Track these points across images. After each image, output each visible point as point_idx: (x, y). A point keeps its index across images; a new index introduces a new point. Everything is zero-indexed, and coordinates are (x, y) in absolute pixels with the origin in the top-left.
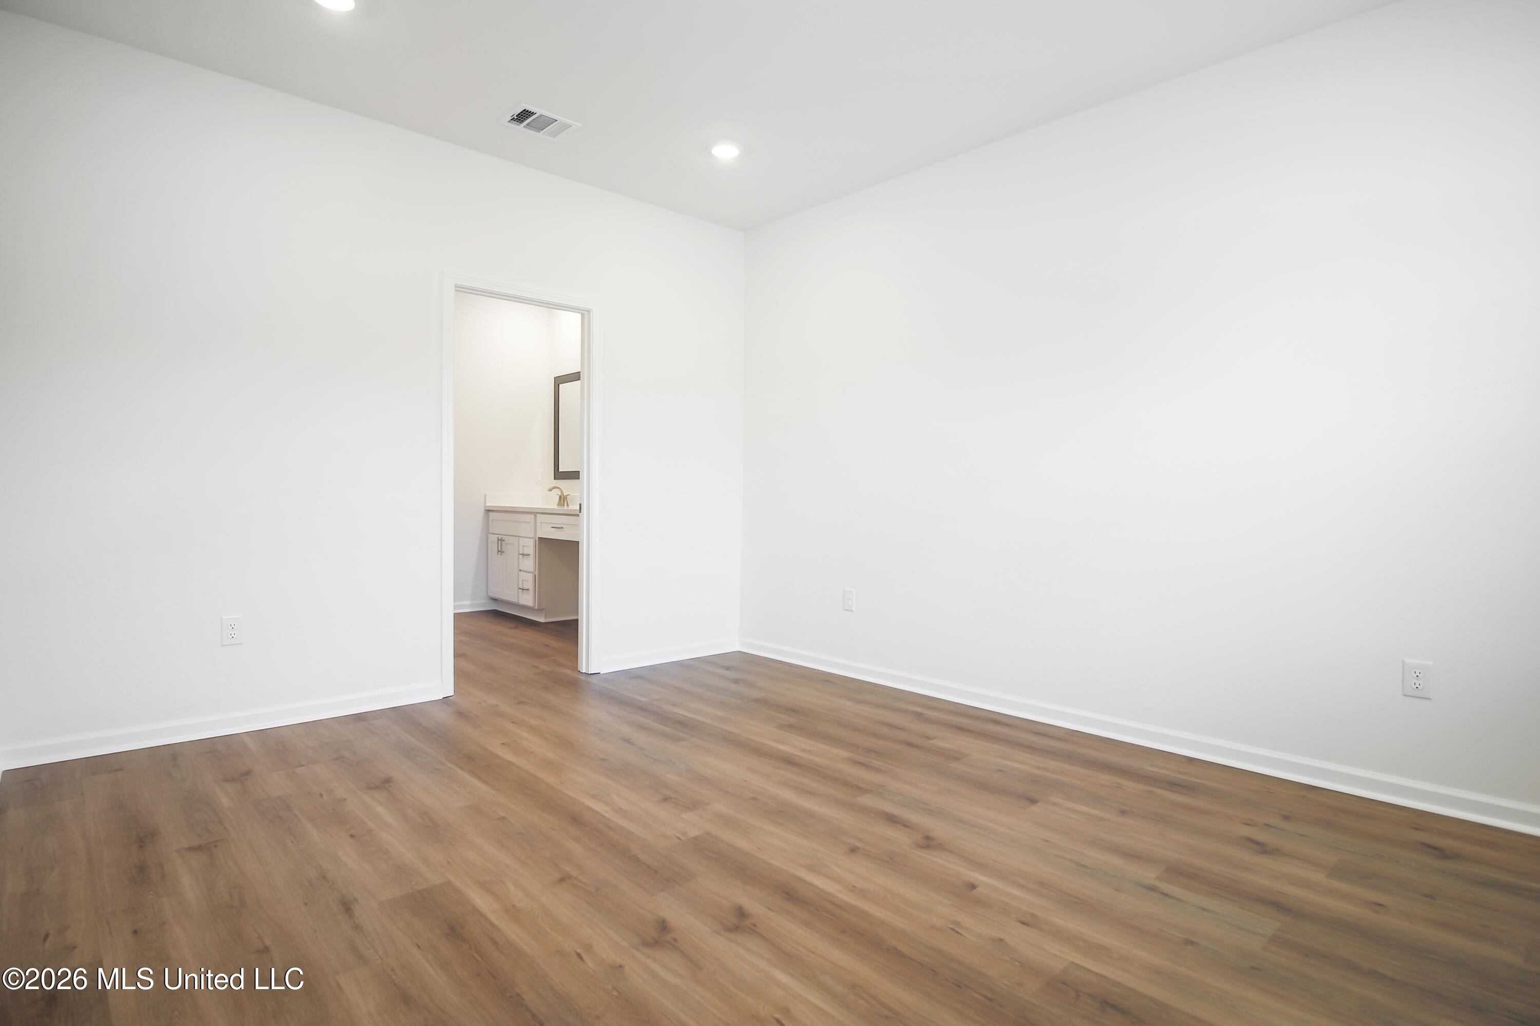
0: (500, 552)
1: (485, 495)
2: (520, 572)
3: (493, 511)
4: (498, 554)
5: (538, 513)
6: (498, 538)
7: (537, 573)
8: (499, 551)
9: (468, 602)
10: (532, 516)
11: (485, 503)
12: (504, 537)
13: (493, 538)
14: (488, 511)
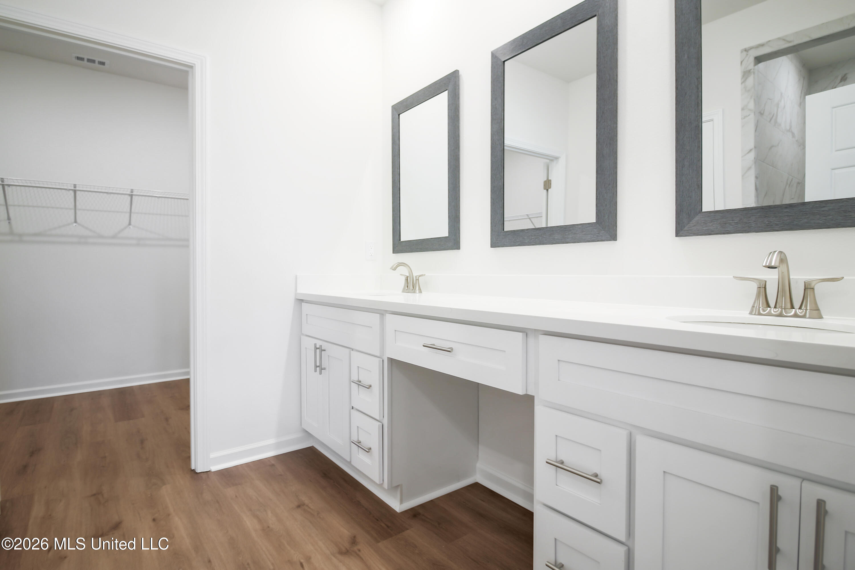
0: (319, 368)
1: (296, 276)
2: (352, 410)
3: (307, 302)
4: (316, 371)
5: (386, 311)
6: (315, 345)
7: (385, 422)
8: (316, 367)
9: (272, 441)
10: (376, 317)
11: (296, 290)
12: (325, 346)
13: (309, 344)
14: (300, 301)
